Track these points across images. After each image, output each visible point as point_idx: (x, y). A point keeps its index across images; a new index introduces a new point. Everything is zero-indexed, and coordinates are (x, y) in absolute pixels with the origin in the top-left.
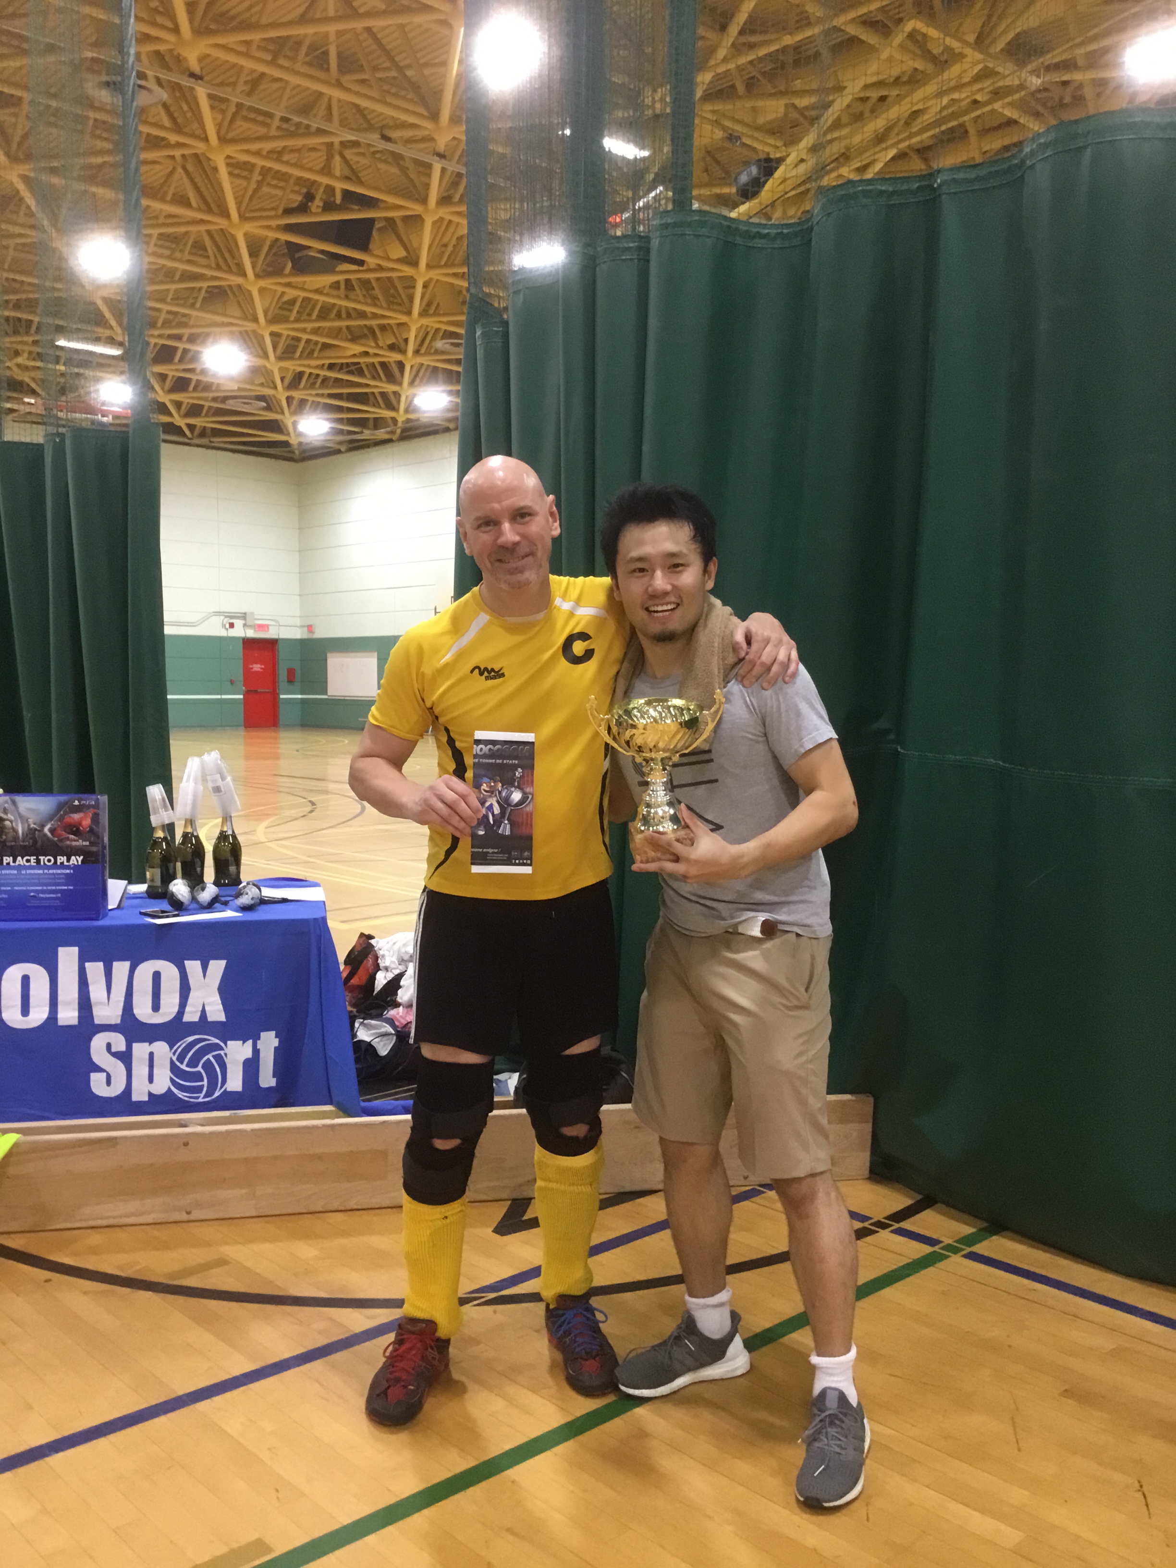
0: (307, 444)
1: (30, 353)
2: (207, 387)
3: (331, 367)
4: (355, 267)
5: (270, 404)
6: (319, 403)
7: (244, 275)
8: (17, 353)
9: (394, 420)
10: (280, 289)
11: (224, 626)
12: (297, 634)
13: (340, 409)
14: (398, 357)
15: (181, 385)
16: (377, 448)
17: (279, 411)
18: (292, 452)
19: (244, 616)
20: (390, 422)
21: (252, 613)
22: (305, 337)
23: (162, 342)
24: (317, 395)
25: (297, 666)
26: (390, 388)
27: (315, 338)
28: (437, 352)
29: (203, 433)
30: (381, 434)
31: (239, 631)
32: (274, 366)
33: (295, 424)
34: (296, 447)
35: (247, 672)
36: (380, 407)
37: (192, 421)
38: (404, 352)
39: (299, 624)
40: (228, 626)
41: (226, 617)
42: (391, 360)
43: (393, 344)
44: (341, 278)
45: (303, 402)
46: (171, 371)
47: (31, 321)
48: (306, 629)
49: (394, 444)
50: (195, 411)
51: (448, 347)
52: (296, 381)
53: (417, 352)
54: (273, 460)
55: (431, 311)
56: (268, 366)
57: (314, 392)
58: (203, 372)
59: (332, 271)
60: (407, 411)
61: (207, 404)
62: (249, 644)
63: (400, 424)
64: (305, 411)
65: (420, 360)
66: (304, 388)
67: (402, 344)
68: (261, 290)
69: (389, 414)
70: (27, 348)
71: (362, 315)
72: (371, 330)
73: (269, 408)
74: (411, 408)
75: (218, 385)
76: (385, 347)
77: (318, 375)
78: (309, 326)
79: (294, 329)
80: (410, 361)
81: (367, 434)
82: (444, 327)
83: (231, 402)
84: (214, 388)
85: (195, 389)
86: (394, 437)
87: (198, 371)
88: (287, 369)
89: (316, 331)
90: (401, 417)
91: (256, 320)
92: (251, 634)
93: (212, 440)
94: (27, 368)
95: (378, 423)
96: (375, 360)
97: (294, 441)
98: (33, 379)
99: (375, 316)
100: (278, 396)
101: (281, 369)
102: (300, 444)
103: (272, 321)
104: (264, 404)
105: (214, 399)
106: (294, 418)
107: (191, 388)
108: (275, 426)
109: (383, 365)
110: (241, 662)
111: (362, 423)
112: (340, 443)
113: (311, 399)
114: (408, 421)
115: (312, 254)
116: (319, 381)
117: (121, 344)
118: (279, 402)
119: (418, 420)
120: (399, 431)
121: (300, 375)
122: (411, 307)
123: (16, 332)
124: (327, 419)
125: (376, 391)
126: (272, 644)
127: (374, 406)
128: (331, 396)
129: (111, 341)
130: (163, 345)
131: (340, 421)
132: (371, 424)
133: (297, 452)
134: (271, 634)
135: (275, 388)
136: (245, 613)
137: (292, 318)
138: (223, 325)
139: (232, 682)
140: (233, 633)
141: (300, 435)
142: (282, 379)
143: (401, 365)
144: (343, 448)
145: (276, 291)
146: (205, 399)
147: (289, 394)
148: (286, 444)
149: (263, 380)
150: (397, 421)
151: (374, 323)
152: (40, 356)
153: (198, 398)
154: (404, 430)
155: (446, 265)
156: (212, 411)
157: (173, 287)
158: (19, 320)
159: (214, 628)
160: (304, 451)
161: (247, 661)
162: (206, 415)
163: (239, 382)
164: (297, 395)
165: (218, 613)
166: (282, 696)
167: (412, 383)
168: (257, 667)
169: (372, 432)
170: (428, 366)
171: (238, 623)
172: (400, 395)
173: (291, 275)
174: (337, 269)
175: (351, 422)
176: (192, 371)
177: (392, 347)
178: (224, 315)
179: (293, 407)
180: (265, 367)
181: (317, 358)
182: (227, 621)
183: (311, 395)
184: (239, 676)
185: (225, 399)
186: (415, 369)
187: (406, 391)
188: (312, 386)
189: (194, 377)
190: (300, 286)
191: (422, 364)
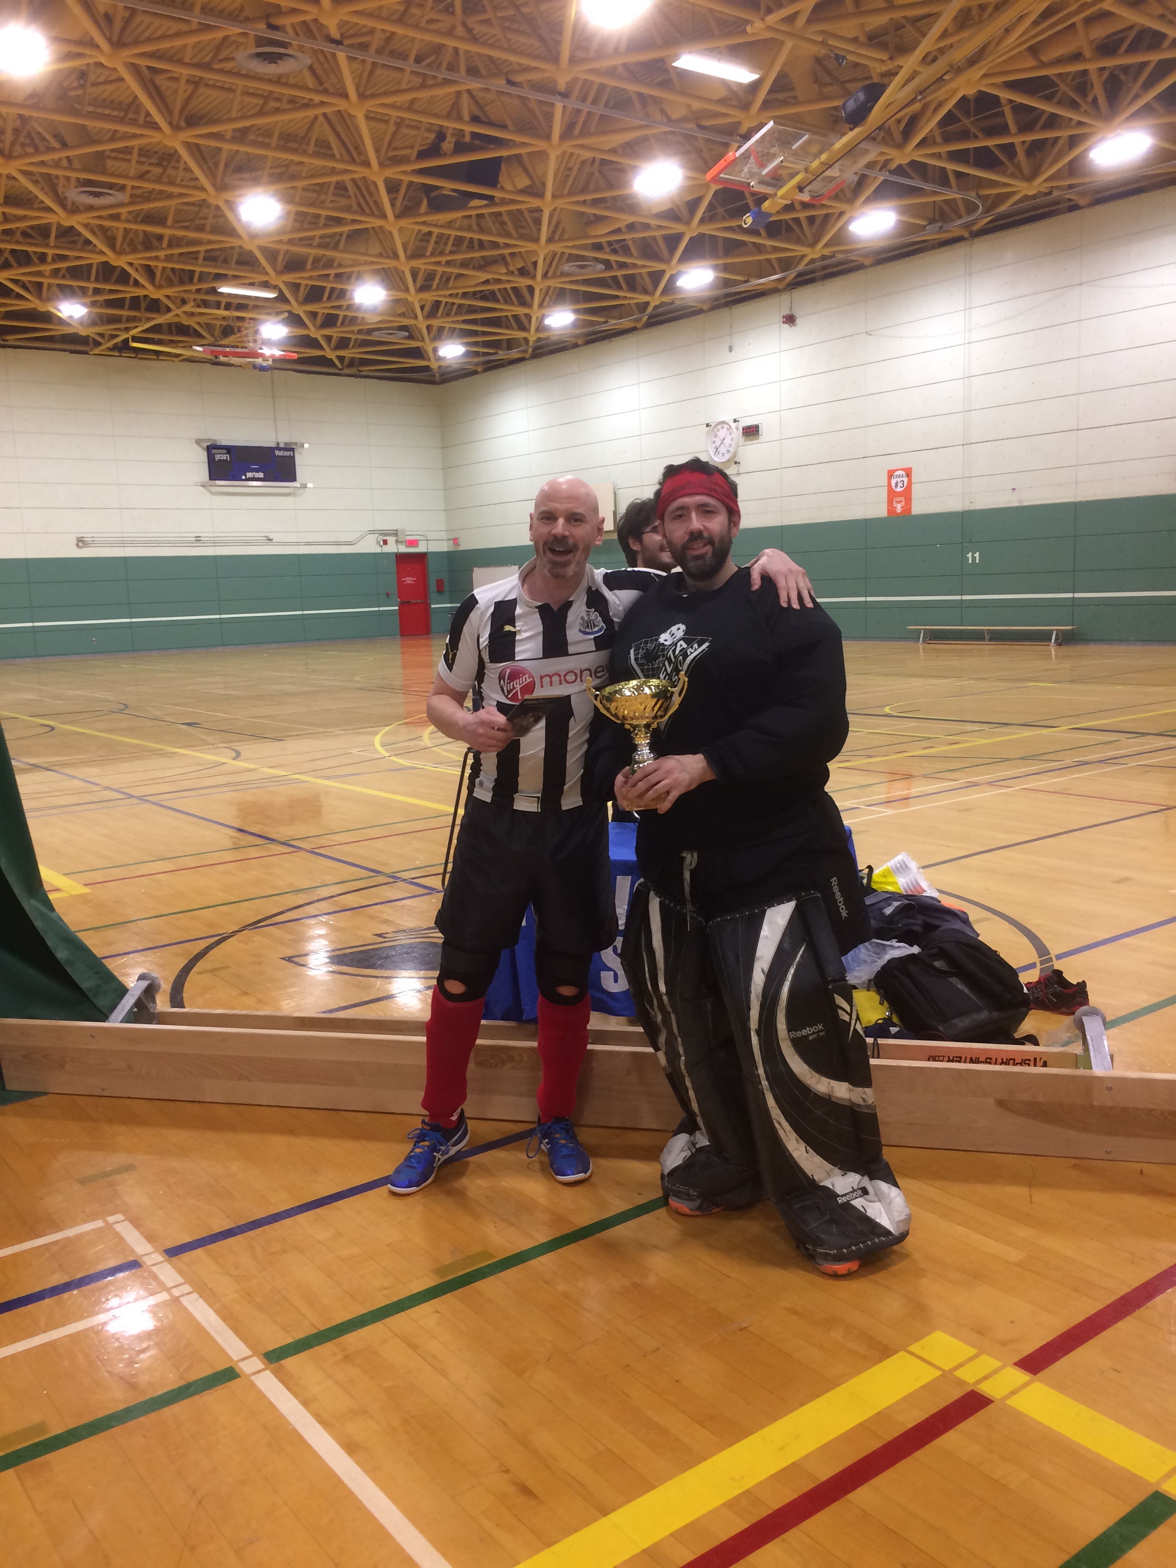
0: (446, 367)
1: (195, 300)
2: (353, 320)
3: (465, 295)
4: (485, 202)
5: (410, 332)
6: (455, 329)
7: (384, 216)
8: (184, 302)
9: (526, 340)
10: (417, 227)
11: (378, 543)
12: (444, 547)
13: (475, 333)
14: (529, 282)
15: (330, 321)
16: (511, 367)
17: (421, 339)
18: (434, 376)
19: (395, 533)
20: (523, 342)
21: (403, 530)
22: (440, 269)
23: (311, 283)
24: (453, 322)
25: (445, 577)
26: (521, 311)
27: (449, 270)
28: (563, 274)
29: (352, 363)
30: (514, 354)
31: (392, 547)
32: (415, 298)
33: (435, 350)
34: (436, 371)
35: (400, 584)
36: (513, 329)
37: (341, 353)
38: (534, 277)
39: (445, 538)
40: (382, 543)
41: (381, 534)
42: (522, 285)
43: (523, 268)
44: (474, 213)
45: (441, 329)
46: (322, 308)
47: (194, 271)
48: (452, 542)
49: (528, 362)
50: (343, 343)
51: (573, 269)
52: (434, 310)
53: (545, 276)
54: (416, 384)
55: (557, 237)
56: (410, 299)
57: (450, 319)
58: (349, 307)
59: (463, 206)
60: (538, 330)
61: (353, 337)
62: (402, 559)
63: (531, 344)
64: (443, 337)
65: (549, 283)
66: (442, 317)
67: (531, 268)
68: (400, 230)
69: (521, 335)
70: (193, 296)
71: (496, 245)
72: (503, 258)
73: (411, 337)
74: (541, 328)
75: (363, 318)
76: (516, 272)
77: (453, 304)
78: (443, 259)
79: (430, 263)
80: (539, 285)
81: (502, 355)
82: (568, 251)
83: (376, 333)
84: (359, 322)
85: (342, 324)
86: (527, 356)
87: (344, 307)
88: (427, 300)
89: (448, 263)
90: (532, 337)
91: (396, 257)
92: (403, 549)
93: (361, 369)
94: (193, 314)
95: (510, 344)
96: (508, 286)
97: (434, 365)
98: (199, 323)
99: (507, 245)
100: (419, 326)
101: (421, 300)
102: (440, 367)
103: (412, 257)
104: (408, 334)
105: (360, 332)
106: (435, 344)
107: (339, 323)
108: (417, 353)
109: (515, 289)
110: (395, 576)
111: (496, 344)
112: (477, 364)
113: (448, 326)
114: (539, 339)
115: (445, 192)
116: (455, 307)
117: (275, 287)
118: (419, 330)
119: (548, 338)
120: (530, 350)
121: (437, 304)
122: (539, 235)
123: (182, 282)
124: (462, 343)
125: (509, 314)
126: (422, 557)
127: (507, 328)
128: (465, 322)
129: (265, 285)
130: (313, 286)
131: (476, 344)
132: (505, 345)
133: (437, 375)
134: (421, 548)
135: (416, 317)
136: (396, 530)
137: (428, 254)
138: (366, 263)
139: (388, 595)
140: (387, 549)
141: (439, 359)
142: (422, 307)
143: (531, 289)
144: (479, 369)
145: (413, 229)
146: (352, 332)
147: (429, 322)
148: (427, 369)
149: (404, 310)
150: (528, 340)
151: (506, 252)
152: (205, 304)
153: (347, 332)
154: (535, 349)
155: (570, 194)
156: (359, 341)
157: (318, 233)
158: (184, 270)
159: (370, 546)
160: (443, 374)
161: (400, 574)
162: (353, 347)
163: (381, 314)
164: (436, 323)
165: (372, 532)
166: (433, 606)
167: (541, 305)
168: (409, 580)
169: (505, 352)
170: (555, 288)
171: (391, 540)
172: (530, 317)
173: (426, 214)
174: (469, 205)
175: (486, 344)
176: (339, 307)
177: (523, 272)
178: (366, 254)
179: (432, 335)
180: (406, 299)
181: (453, 288)
182: (381, 538)
183: (448, 322)
184: (394, 589)
185: (370, 331)
186: (544, 292)
187: (535, 313)
188: (448, 315)
189: (342, 313)
190: (434, 223)
191: (550, 286)
